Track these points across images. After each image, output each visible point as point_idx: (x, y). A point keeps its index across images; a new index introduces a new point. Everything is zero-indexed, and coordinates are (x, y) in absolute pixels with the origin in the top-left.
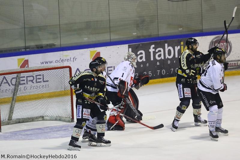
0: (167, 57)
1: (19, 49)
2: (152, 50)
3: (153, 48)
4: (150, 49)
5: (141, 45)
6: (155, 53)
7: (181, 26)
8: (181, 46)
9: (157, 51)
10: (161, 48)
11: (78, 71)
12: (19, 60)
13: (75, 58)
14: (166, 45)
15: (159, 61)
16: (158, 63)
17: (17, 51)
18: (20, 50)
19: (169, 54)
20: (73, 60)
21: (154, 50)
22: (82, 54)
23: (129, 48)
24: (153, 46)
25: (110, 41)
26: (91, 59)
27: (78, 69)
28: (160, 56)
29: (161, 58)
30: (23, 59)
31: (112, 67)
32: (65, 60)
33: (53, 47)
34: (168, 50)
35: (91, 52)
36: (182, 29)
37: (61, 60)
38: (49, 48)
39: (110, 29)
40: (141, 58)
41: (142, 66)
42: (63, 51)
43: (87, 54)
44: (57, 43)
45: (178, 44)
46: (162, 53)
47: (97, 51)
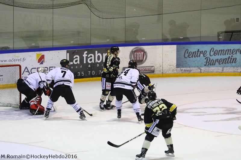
0: (97, 62)
3: (86, 54)
4: (84, 54)
5: (77, 51)
6: (87, 58)
7: (108, 38)
8: (108, 53)
9: (89, 56)
10: (92, 54)
13: (24, 59)
14: (96, 52)
15: (90, 64)
16: (89, 65)
19: (99, 59)
20: (22, 60)
21: (86, 55)
22: (30, 56)
23: (67, 53)
24: (86, 52)
25: (52, 47)
26: (37, 60)
27: (26, 68)
28: (91, 60)
29: (92, 62)
31: (53, 67)
32: (17, 60)
33: (8, 49)
34: (97, 56)
35: (37, 54)
36: (109, 40)
37: (14, 59)
38: (4, 50)
39: (53, 38)
40: (76, 61)
41: (77, 67)
42: (15, 52)
43: (34, 56)
44: (11, 46)
45: (106, 52)
46: (93, 58)
47: (42, 54)
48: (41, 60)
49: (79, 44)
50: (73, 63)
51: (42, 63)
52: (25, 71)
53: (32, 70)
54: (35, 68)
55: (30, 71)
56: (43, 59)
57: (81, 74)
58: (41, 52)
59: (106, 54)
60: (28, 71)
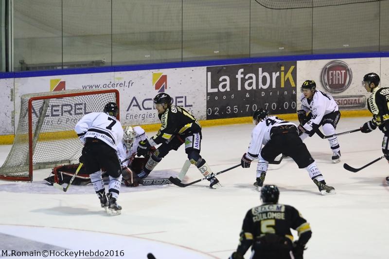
0: (261, 88)
1: (53, 67)
2: (239, 76)
3: (242, 73)
4: (237, 74)
5: (225, 68)
6: (243, 80)
7: (282, 45)
8: (280, 72)
9: (247, 77)
10: (252, 73)
11: (134, 101)
12: (51, 81)
13: (131, 82)
14: (260, 70)
15: (250, 92)
16: (247, 94)
17: (50, 69)
18: (55, 68)
19: (264, 83)
20: (128, 85)
21: (242, 76)
22: (142, 78)
23: (207, 71)
24: (242, 70)
25: (181, 60)
26: (153, 85)
27: (134, 98)
28: (250, 84)
29: (252, 88)
30: (58, 80)
31: (182, 97)
32: (117, 84)
33: (101, 65)
34: (262, 76)
35: (154, 74)
36: (283, 48)
37: (112, 84)
38: (94, 66)
39: (182, 45)
40: (224, 86)
41: (224, 97)
42: (115, 71)
43: (148, 77)
44: (107, 59)
45: (278, 69)
46: (254, 80)
47: (162, 73)
48: (161, 84)
49: (229, 56)
50: (218, 90)
51: (162, 90)
52: (132, 105)
53: (145, 102)
54: (151, 99)
55: (140, 104)
56: (164, 83)
57: (232, 110)
58: (161, 70)
59: (278, 74)
60: (138, 105)
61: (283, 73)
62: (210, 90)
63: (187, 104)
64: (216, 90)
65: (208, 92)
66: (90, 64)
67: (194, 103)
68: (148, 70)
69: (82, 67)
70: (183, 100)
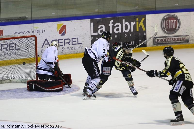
0: (124, 32)
2: (111, 25)
3: (112, 23)
4: (109, 24)
5: (102, 20)
6: (113, 27)
8: (136, 21)
9: (115, 25)
10: (119, 23)
11: (46, 41)
13: (44, 30)
14: (124, 20)
16: (116, 36)
19: (126, 28)
20: (42, 31)
21: (113, 25)
22: (50, 27)
23: (91, 22)
24: (112, 21)
25: (74, 16)
26: (57, 31)
27: (46, 40)
28: (118, 30)
29: (119, 32)
31: (76, 38)
32: (35, 31)
33: (26, 19)
34: (125, 25)
35: (58, 25)
36: (137, 7)
37: (32, 31)
38: (21, 20)
39: (75, 6)
42: (34, 23)
43: (54, 26)
44: (28, 16)
45: (134, 20)
46: (120, 27)
47: (63, 24)
48: (62, 31)
49: (104, 12)
50: (98, 33)
51: (63, 34)
52: (45, 44)
54: (56, 40)
55: (50, 43)
56: (65, 30)
58: (62, 22)
59: (135, 23)
60: (48, 44)
61: (137, 23)
62: (93, 34)
63: (79, 43)
64: (96, 34)
65: (92, 35)
66: (18, 19)
67: (83, 42)
68: (54, 22)
69: (14, 21)
70: (76, 40)
